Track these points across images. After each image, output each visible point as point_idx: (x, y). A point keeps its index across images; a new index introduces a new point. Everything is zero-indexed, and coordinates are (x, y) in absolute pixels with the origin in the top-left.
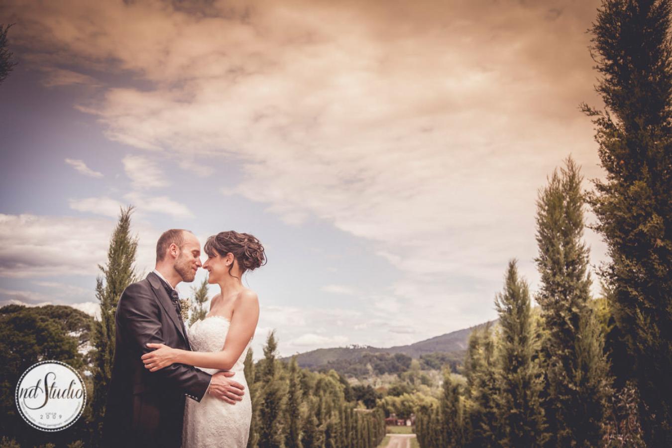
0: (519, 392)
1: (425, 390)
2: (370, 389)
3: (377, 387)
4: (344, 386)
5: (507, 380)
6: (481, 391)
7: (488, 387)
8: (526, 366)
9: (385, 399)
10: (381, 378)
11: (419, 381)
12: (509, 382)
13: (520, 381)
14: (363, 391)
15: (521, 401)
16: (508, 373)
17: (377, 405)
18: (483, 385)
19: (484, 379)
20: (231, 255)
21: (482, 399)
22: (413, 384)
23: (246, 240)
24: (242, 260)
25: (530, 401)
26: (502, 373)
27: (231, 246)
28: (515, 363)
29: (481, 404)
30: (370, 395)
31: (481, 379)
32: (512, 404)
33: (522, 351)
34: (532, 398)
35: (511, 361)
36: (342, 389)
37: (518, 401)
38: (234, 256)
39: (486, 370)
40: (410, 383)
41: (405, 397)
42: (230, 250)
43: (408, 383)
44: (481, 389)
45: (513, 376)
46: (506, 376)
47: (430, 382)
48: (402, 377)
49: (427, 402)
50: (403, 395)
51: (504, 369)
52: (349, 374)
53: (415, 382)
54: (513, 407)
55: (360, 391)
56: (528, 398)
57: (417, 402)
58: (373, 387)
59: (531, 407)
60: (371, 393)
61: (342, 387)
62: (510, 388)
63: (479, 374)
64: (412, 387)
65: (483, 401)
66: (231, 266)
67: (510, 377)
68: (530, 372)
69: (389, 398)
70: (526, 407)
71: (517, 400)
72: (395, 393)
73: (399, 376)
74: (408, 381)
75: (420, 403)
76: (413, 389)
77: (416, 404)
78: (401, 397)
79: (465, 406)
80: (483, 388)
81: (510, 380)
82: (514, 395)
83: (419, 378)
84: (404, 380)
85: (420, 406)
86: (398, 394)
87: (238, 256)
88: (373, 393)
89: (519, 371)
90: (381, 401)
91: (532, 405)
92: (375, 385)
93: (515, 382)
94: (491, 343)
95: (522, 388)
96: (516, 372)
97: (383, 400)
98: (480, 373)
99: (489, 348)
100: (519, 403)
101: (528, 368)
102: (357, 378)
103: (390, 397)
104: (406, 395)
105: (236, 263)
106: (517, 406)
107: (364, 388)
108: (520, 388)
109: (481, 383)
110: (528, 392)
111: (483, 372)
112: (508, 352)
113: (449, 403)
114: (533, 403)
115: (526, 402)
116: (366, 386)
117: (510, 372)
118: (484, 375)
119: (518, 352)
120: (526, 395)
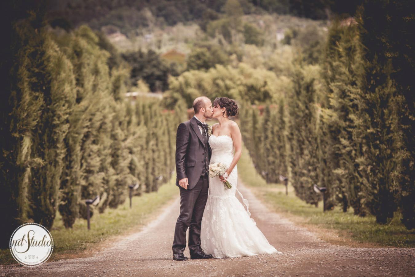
0: (376, 112)
1: (252, 53)
2: (153, 57)
3: (164, 50)
4: (108, 54)
5: (365, 99)
6: (340, 103)
7: (348, 98)
8: (384, 85)
9: (184, 77)
10: (168, 33)
11: (241, 36)
12: (367, 102)
13: (377, 101)
14: (139, 59)
15: (379, 120)
16: (366, 93)
17: (171, 87)
18: (343, 96)
19: (343, 89)
20: (225, 108)
21: (342, 111)
22: (230, 42)
23: (232, 103)
24: (229, 112)
25: (388, 119)
26: (359, 92)
27: (226, 105)
28: (373, 82)
29: (340, 117)
30: (155, 66)
31: (340, 89)
32: (369, 123)
33: (381, 69)
34: (389, 116)
35: (369, 80)
36: (104, 59)
37: (375, 121)
38: (226, 109)
39: (346, 79)
40: (224, 41)
41: (218, 72)
42: (224, 106)
43: (220, 42)
44: (340, 100)
45: (370, 95)
46: (363, 95)
47: (260, 38)
48: (209, 30)
49: (257, 79)
50: (215, 68)
51: (362, 89)
52: (109, 27)
53: (233, 38)
54: (371, 126)
55: (135, 60)
56: (385, 117)
57: (239, 79)
58: (157, 51)
59: (388, 125)
60: (154, 62)
61: (104, 55)
62: (367, 107)
63: (338, 84)
64: (229, 48)
65: (343, 113)
66: (224, 113)
67: (368, 96)
68: (389, 90)
69: (192, 76)
70: (384, 126)
71: (374, 119)
72: (199, 62)
73: (204, 28)
74: (221, 37)
75: (245, 81)
76: (230, 54)
77: (239, 82)
78: (212, 70)
79: (322, 117)
80: (343, 98)
81: (367, 100)
82: (371, 115)
83: (239, 31)
84: (213, 36)
85: (245, 85)
86: (206, 66)
87: (227, 109)
88: (159, 63)
89: (377, 90)
90: (177, 79)
91: (389, 123)
92: (159, 47)
93: (372, 101)
94: (353, 47)
95: (379, 107)
96: (374, 92)
97: (181, 79)
98: (339, 82)
99: (351, 53)
100: (376, 122)
101: (386, 86)
102: (125, 34)
103: (192, 72)
104: (219, 67)
105: (226, 112)
106: (374, 125)
107: (141, 55)
108: (377, 107)
109: (341, 93)
110: (386, 111)
111: (343, 81)
112: (366, 70)
113: (301, 105)
114: (390, 122)
115: (384, 121)
116: (145, 50)
117: (368, 92)
118: (344, 84)
119: (377, 71)
120: (383, 114)
